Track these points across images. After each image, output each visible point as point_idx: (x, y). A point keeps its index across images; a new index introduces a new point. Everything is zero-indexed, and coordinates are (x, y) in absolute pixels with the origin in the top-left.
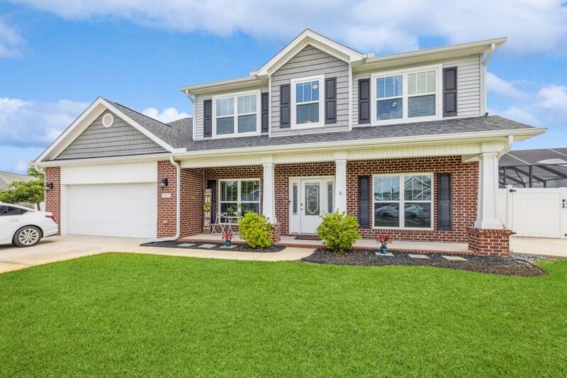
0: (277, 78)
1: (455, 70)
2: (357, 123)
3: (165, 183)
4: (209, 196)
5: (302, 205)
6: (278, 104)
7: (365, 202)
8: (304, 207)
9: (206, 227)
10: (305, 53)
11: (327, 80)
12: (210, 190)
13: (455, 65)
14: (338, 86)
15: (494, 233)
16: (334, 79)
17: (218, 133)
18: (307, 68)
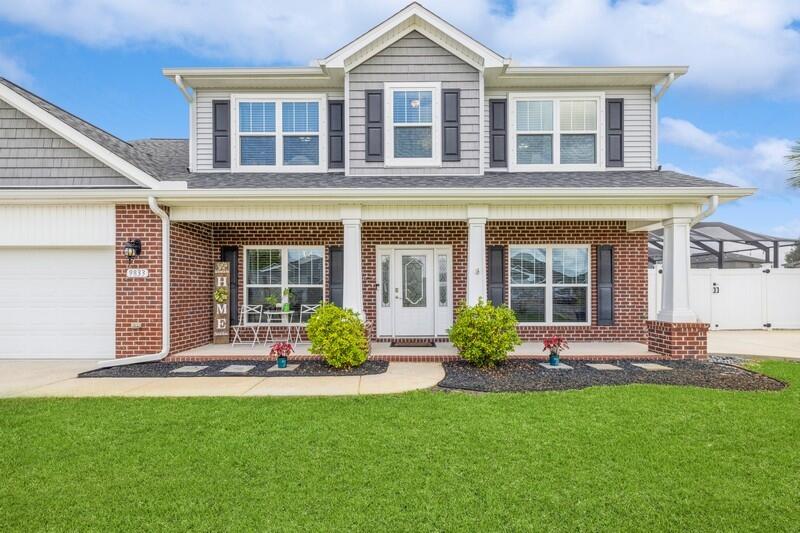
0: (359, 78)
1: (620, 102)
2: (489, 165)
3: (134, 250)
4: (224, 275)
5: (397, 290)
6: (362, 121)
7: (496, 285)
8: (400, 294)
9: (219, 331)
10: (409, 43)
11: (445, 92)
12: (226, 265)
13: (620, 97)
14: (463, 103)
16: (457, 92)
17: (243, 161)
18: (412, 69)
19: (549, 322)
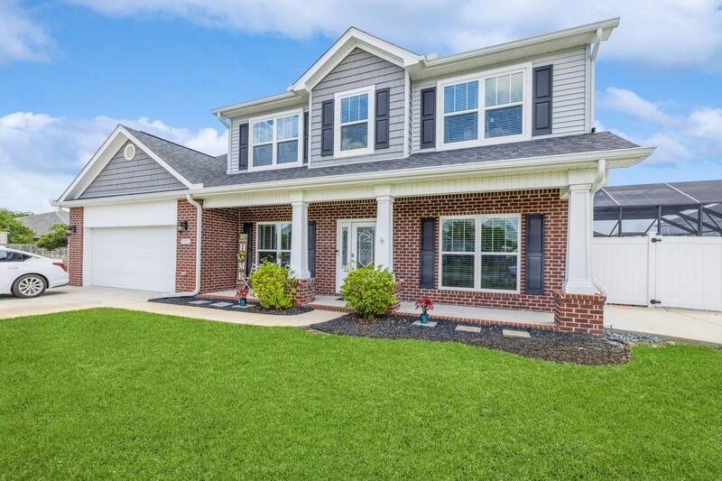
0: (318, 93)
1: (549, 69)
2: (419, 148)
3: (184, 226)
4: (244, 243)
5: (352, 255)
6: (320, 125)
7: (428, 253)
8: (355, 259)
9: (240, 281)
10: (352, 59)
11: (378, 93)
12: (245, 236)
13: (551, 63)
14: (392, 99)
15: (581, 301)
16: (386, 91)
17: (255, 164)
18: (354, 79)
19: (478, 288)
